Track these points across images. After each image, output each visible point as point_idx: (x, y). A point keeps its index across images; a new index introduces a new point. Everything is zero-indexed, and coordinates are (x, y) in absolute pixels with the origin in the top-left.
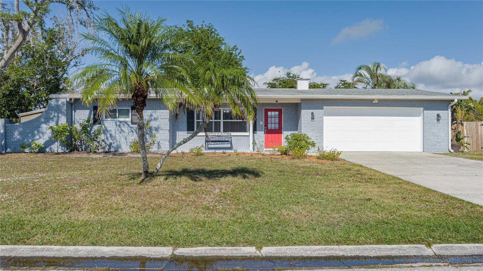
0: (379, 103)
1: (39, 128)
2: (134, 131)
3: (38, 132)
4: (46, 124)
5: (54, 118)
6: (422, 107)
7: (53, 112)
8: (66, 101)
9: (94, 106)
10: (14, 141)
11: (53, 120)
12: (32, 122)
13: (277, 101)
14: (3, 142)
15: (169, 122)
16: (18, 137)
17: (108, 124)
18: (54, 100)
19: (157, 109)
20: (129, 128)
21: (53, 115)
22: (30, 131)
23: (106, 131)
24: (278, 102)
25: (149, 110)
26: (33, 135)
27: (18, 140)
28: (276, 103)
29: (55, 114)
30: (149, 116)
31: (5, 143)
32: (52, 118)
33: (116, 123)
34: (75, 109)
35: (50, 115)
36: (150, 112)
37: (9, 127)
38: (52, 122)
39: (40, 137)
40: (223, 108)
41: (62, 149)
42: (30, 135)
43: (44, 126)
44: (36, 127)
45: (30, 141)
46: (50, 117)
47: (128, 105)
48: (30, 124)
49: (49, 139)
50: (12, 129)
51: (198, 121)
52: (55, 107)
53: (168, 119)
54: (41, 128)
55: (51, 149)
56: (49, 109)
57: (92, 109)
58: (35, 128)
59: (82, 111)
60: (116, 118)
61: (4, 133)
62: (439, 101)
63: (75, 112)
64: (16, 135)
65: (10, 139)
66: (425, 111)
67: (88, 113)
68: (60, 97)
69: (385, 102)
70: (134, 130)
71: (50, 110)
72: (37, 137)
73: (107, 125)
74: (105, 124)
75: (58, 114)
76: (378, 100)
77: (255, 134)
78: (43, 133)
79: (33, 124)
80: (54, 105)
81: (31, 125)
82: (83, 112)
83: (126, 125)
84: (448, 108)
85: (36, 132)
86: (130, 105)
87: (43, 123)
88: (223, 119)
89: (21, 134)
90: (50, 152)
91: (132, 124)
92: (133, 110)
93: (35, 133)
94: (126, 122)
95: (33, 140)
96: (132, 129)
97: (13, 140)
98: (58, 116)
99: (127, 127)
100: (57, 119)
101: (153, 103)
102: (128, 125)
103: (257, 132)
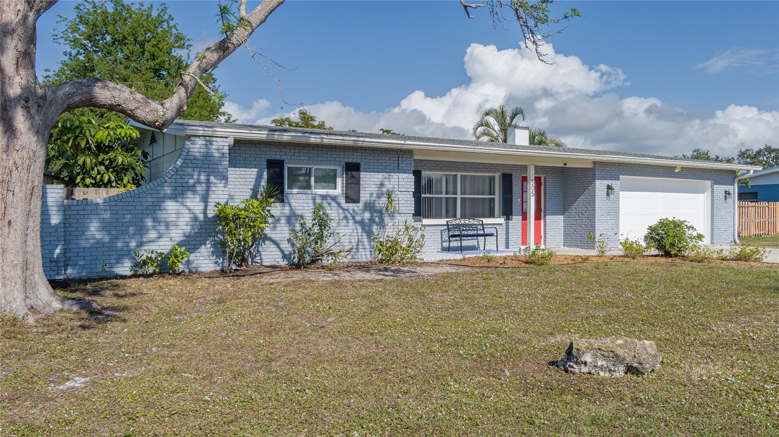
1: (158, 212)
2: (350, 218)
3: (156, 220)
4: (177, 202)
5: (198, 185)
6: (709, 180)
7: (196, 170)
8: (227, 144)
9: (268, 161)
10: (88, 246)
11: (194, 192)
12: (141, 196)
13: (565, 164)
14: (58, 251)
15: (413, 199)
16: (99, 236)
17: (299, 201)
18: (200, 142)
19: (392, 170)
20: (340, 211)
21: (195, 177)
22: (134, 220)
23: (293, 218)
24: (567, 165)
25: (378, 172)
26: (142, 230)
27: (99, 243)
29: (199, 175)
30: (379, 186)
31: (65, 252)
32: (194, 186)
33: (314, 199)
35: (188, 177)
36: (381, 177)
37: (72, 208)
38: (192, 196)
39: (160, 237)
40: (461, 173)
41: (216, 263)
42: (132, 230)
43: (171, 206)
44: (151, 208)
45: (133, 244)
46: (188, 182)
47: (339, 159)
48: (136, 200)
49: (185, 238)
50: (84, 212)
52: (202, 158)
53: (412, 193)
54: (164, 212)
55: (188, 263)
56: (187, 161)
57: (265, 166)
58: (148, 212)
59: (241, 169)
60: (310, 188)
61: (62, 225)
64: (92, 229)
65: (76, 241)
66: (715, 186)
67: (254, 177)
68: (216, 134)
70: (349, 215)
71: (189, 165)
72: (153, 235)
73: (297, 205)
74: (292, 201)
75: (209, 176)
77: (510, 222)
78: (167, 225)
79: (141, 200)
80: (198, 154)
81: (139, 203)
82: (244, 173)
83: (334, 204)
84: (734, 182)
85: (149, 222)
86: (342, 159)
87: (170, 198)
88: (461, 194)
89: (105, 227)
90: (187, 270)
91: (346, 202)
92: (349, 172)
93: (146, 224)
94: (334, 198)
95: (140, 244)
96: (346, 212)
97: (83, 243)
98: (208, 182)
99: (336, 208)
100: (205, 189)
101: (386, 159)
102: (339, 204)
103: (513, 217)
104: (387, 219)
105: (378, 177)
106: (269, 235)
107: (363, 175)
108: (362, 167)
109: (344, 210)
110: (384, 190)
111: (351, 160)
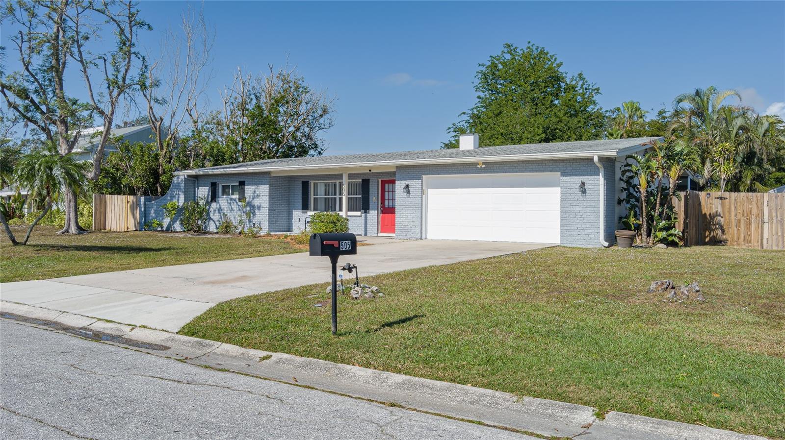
0: (486, 168)
6: (557, 171)
7: (176, 189)
8: (183, 178)
9: (211, 183)
11: (175, 198)
13: (370, 171)
14: (143, 220)
16: (153, 215)
18: (176, 178)
19: (259, 184)
20: (237, 207)
21: (175, 192)
23: (220, 210)
24: (372, 171)
25: (253, 185)
27: (154, 218)
28: (370, 174)
30: (253, 192)
31: (145, 221)
32: (175, 196)
33: (228, 200)
34: (198, 185)
35: (173, 192)
37: (148, 205)
40: (339, 181)
50: (150, 207)
51: (316, 198)
56: (173, 187)
57: (209, 186)
59: (203, 187)
60: (229, 195)
61: (144, 211)
62: (585, 161)
63: (198, 189)
64: (152, 213)
65: (148, 217)
67: (207, 191)
68: (180, 174)
69: (501, 165)
70: (241, 209)
72: (165, 215)
73: (221, 203)
74: (220, 201)
75: (179, 191)
76: (483, 163)
77: (368, 214)
79: (162, 202)
80: (176, 183)
82: (204, 189)
83: (235, 203)
86: (237, 180)
89: (155, 212)
91: (239, 202)
92: (240, 186)
94: (235, 200)
97: (150, 218)
98: (179, 194)
99: (236, 205)
100: (178, 197)
102: (237, 202)
103: (370, 211)
104: (257, 211)
105: (253, 187)
106: (212, 218)
107: (246, 187)
108: (246, 183)
109: (239, 206)
110: (256, 194)
111: (242, 180)
